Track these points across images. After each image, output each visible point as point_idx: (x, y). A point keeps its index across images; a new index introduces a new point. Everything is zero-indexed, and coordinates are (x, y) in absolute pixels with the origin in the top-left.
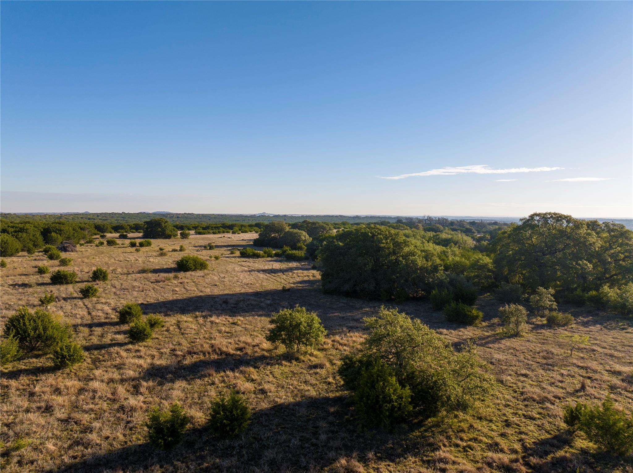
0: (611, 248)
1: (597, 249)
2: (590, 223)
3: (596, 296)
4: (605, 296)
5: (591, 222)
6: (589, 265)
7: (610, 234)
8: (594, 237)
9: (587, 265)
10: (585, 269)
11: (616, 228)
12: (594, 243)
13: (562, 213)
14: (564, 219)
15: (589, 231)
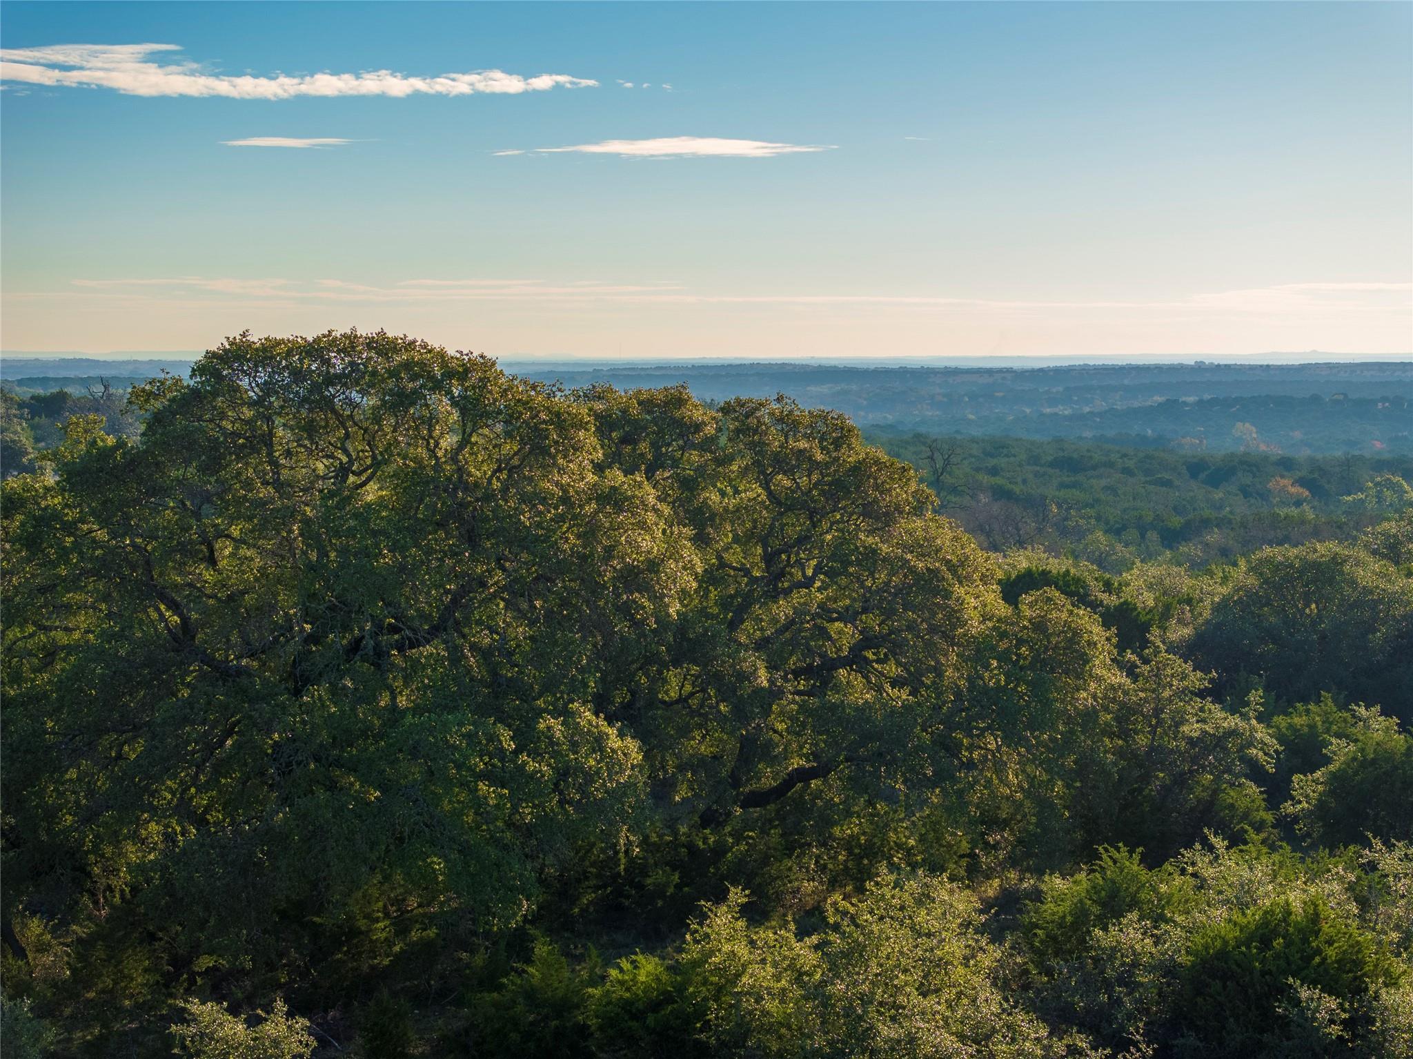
0: (774, 586)
1: (674, 609)
2: (635, 411)
3: (660, 1000)
4: (719, 991)
5: (647, 404)
6: (614, 742)
7: (766, 487)
8: (651, 517)
9: (598, 742)
10: (590, 777)
11: (803, 444)
12: (654, 565)
13: (435, 343)
14: (437, 386)
15: (616, 477)
